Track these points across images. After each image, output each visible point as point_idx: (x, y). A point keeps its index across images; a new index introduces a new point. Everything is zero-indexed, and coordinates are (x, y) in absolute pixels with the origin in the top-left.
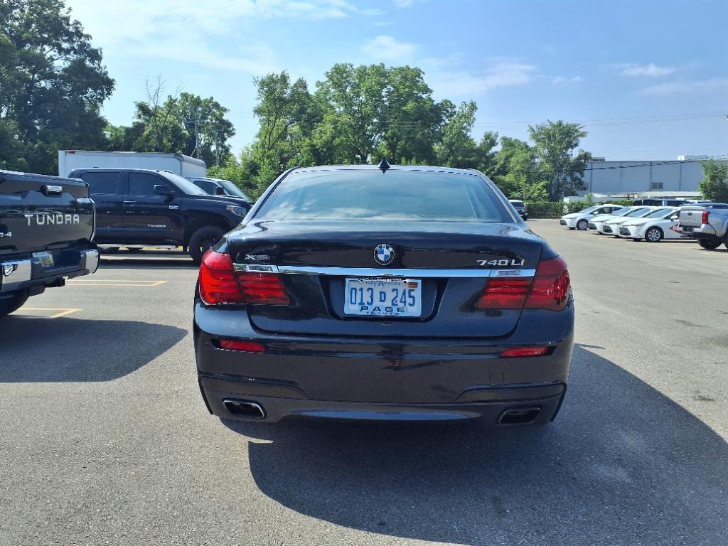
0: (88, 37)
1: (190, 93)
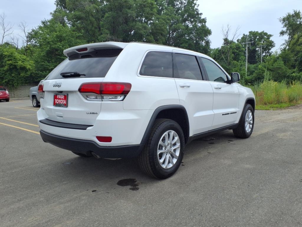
0: (201, 14)
1: (253, 31)
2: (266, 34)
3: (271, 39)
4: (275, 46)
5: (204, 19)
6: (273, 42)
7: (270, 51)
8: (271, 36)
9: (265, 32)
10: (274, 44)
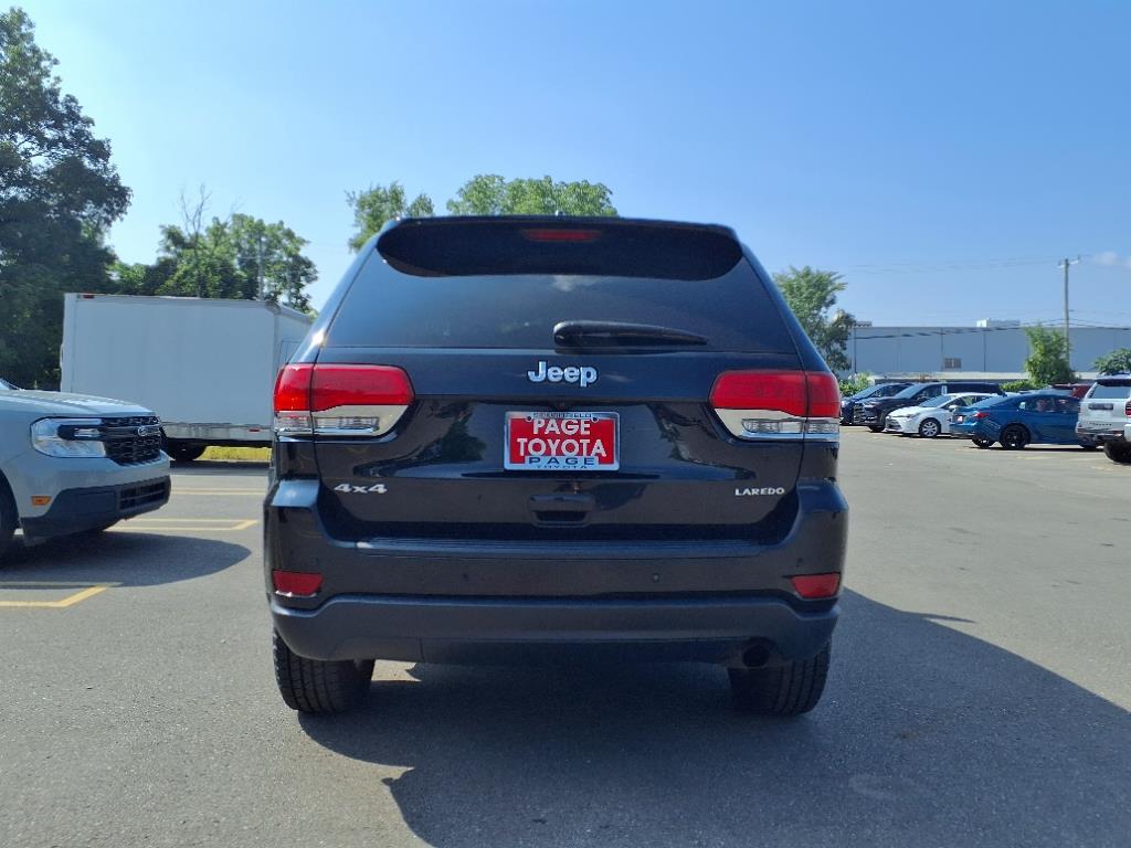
0: (89, 122)
2: (290, 235)
3: (303, 253)
4: (316, 278)
5: (100, 144)
6: (309, 264)
7: (303, 292)
8: (302, 242)
9: (286, 226)
10: (316, 271)
